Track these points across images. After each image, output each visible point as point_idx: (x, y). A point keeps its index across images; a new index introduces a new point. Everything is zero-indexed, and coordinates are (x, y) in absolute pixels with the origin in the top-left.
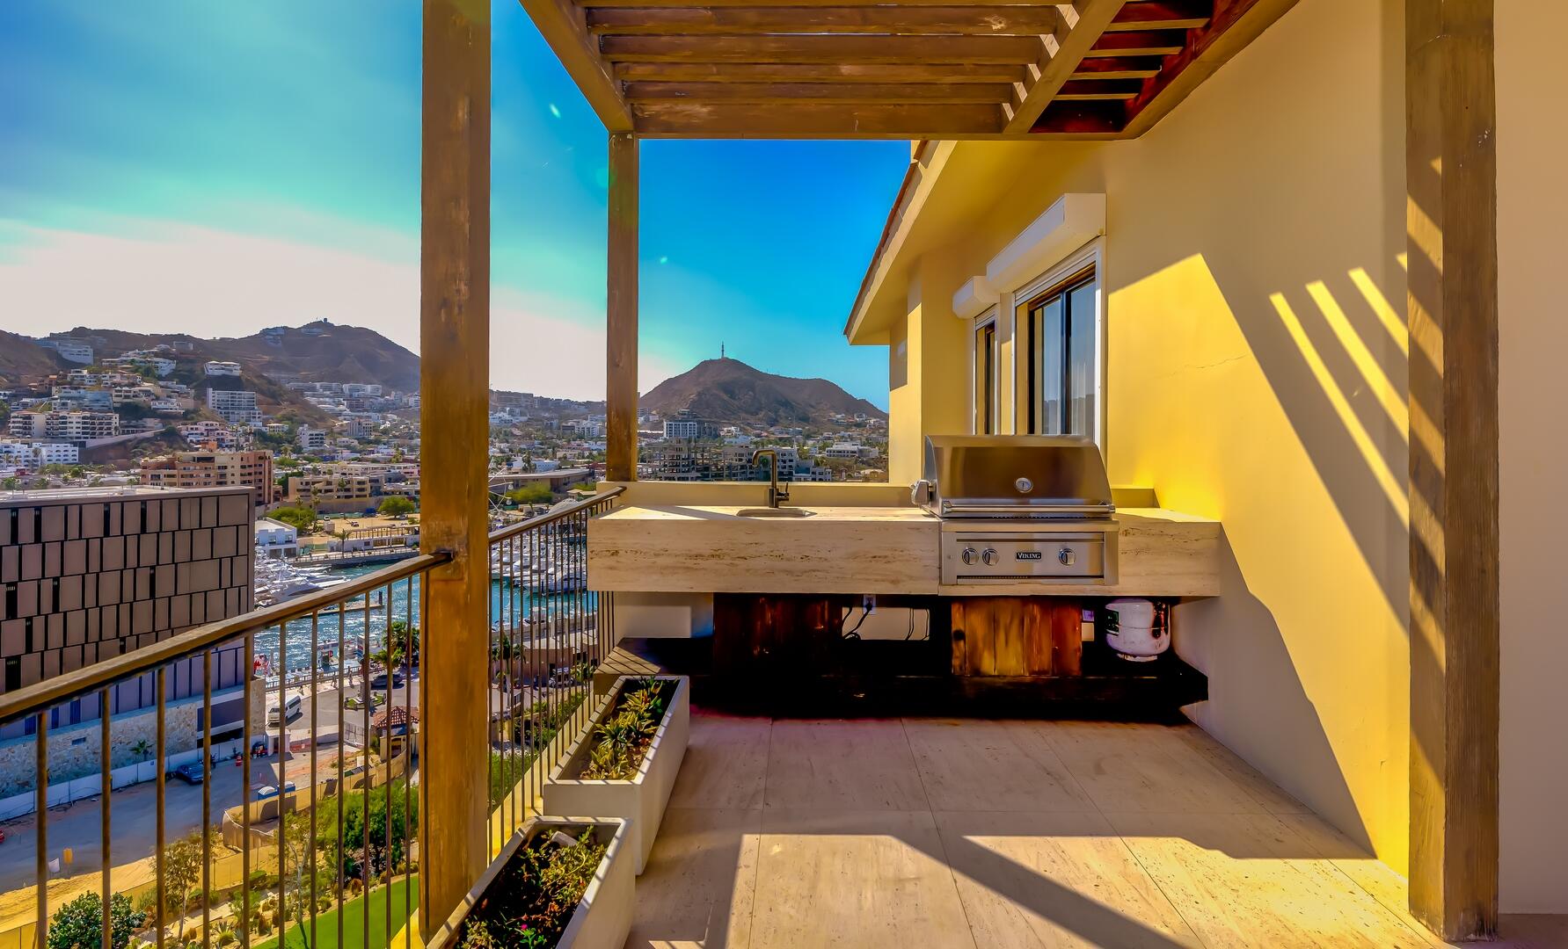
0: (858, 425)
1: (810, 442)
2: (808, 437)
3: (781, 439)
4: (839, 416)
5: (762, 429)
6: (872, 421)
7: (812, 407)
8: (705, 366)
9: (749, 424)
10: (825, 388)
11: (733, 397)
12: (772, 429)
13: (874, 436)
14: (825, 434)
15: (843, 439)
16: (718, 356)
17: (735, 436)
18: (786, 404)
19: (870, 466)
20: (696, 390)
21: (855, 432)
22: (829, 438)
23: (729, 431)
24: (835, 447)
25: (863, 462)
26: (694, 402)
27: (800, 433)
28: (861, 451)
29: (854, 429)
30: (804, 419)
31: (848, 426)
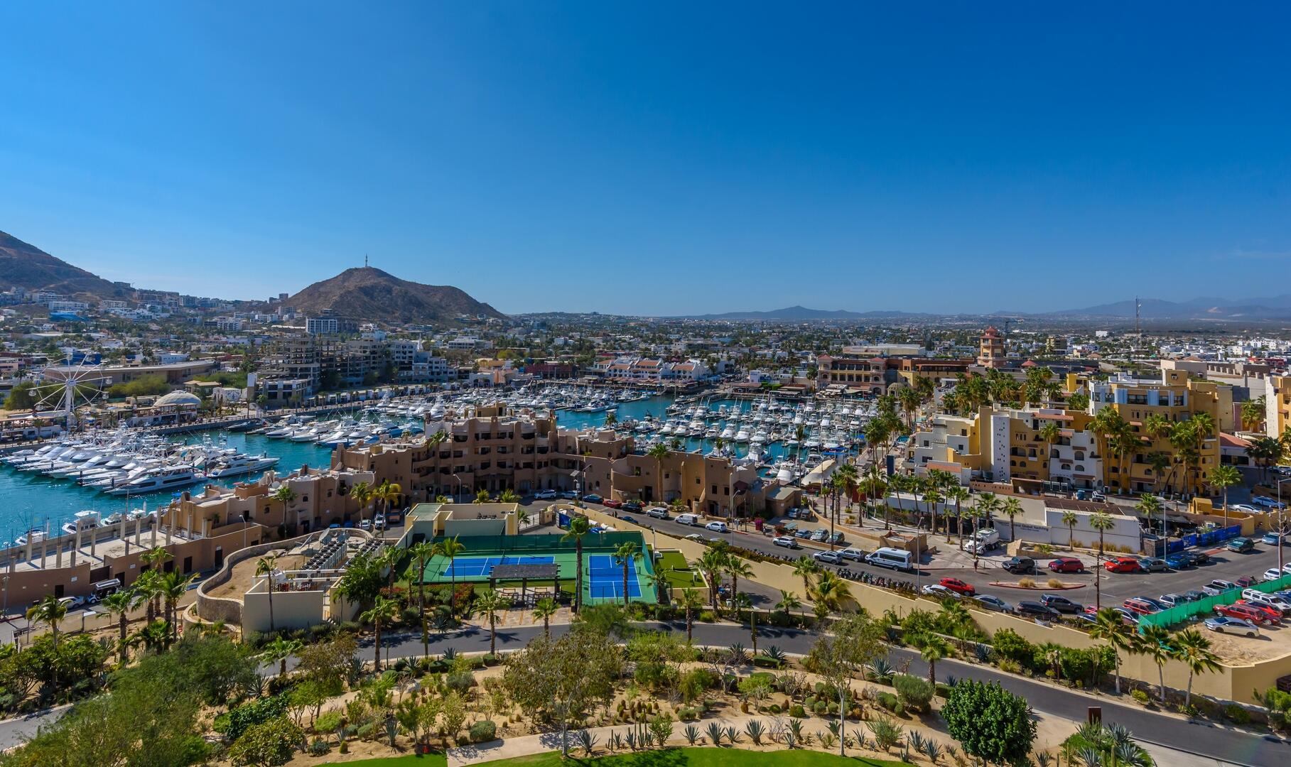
0: (479, 323)
1: (438, 337)
2: (437, 332)
3: (412, 334)
4: (464, 316)
5: (397, 326)
6: (491, 320)
7: (442, 308)
8: (349, 273)
9: (385, 322)
10: (453, 294)
11: (372, 298)
12: (406, 326)
13: (491, 331)
14: (452, 330)
15: (466, 334)
16: (362, 265)
17: (373, 332)
18: (419, 304)
19: (484, 355)
20: (338, 293)
21: (476, 329)
22: (454, 333)
23: (367, 327)
24: (456, 341)
25: (478, 353)
26: (336, 302)
27: (431, 328)
28: (477, 343)
29: (476, 326)
30: (434, 317)
31: (471, 324)
